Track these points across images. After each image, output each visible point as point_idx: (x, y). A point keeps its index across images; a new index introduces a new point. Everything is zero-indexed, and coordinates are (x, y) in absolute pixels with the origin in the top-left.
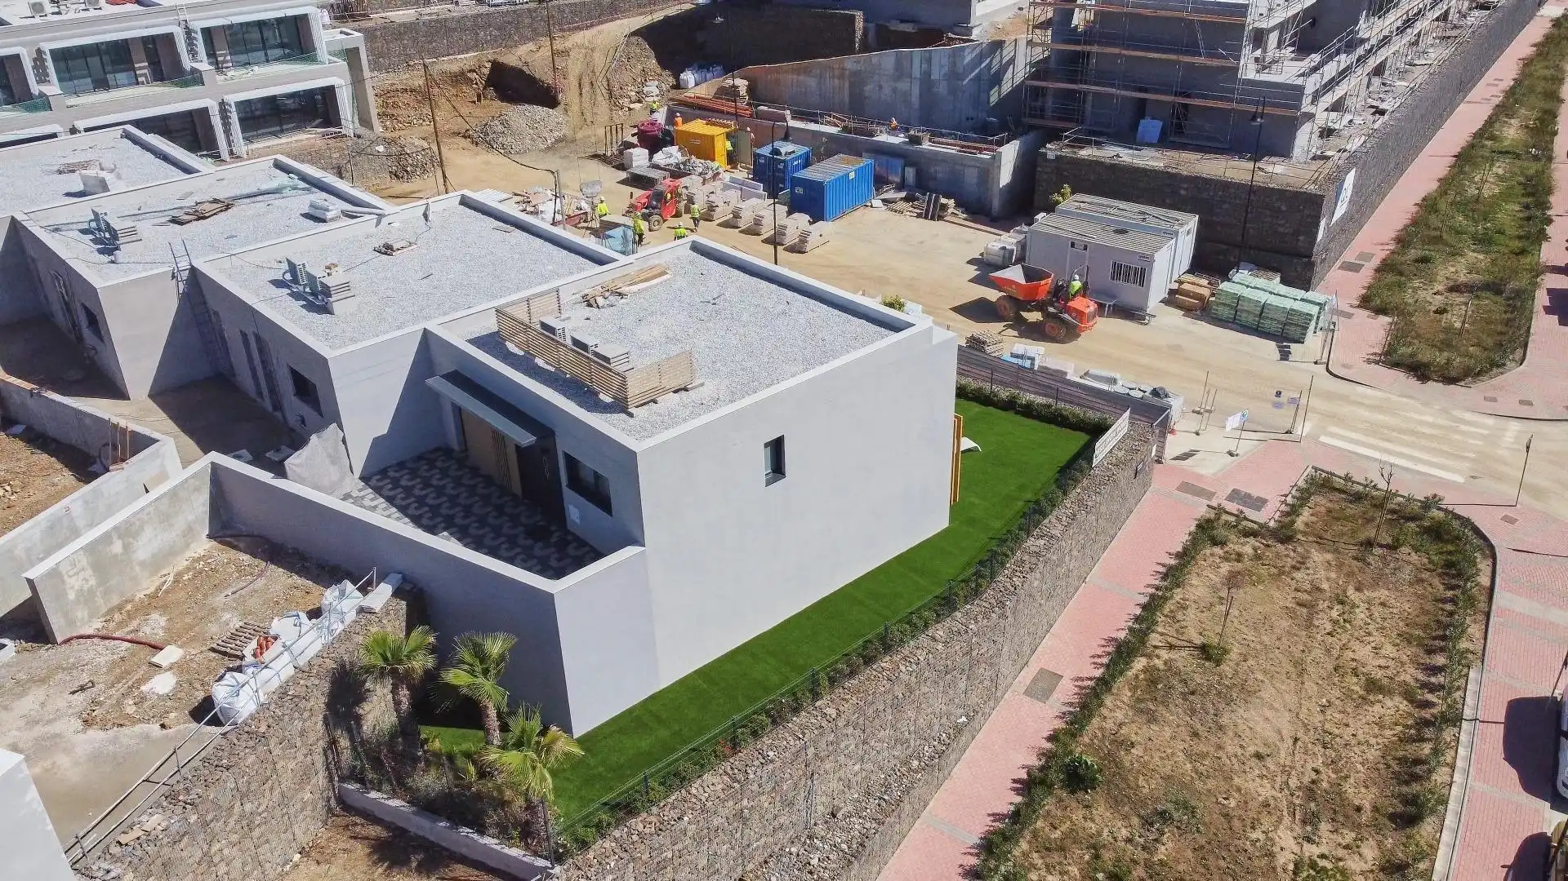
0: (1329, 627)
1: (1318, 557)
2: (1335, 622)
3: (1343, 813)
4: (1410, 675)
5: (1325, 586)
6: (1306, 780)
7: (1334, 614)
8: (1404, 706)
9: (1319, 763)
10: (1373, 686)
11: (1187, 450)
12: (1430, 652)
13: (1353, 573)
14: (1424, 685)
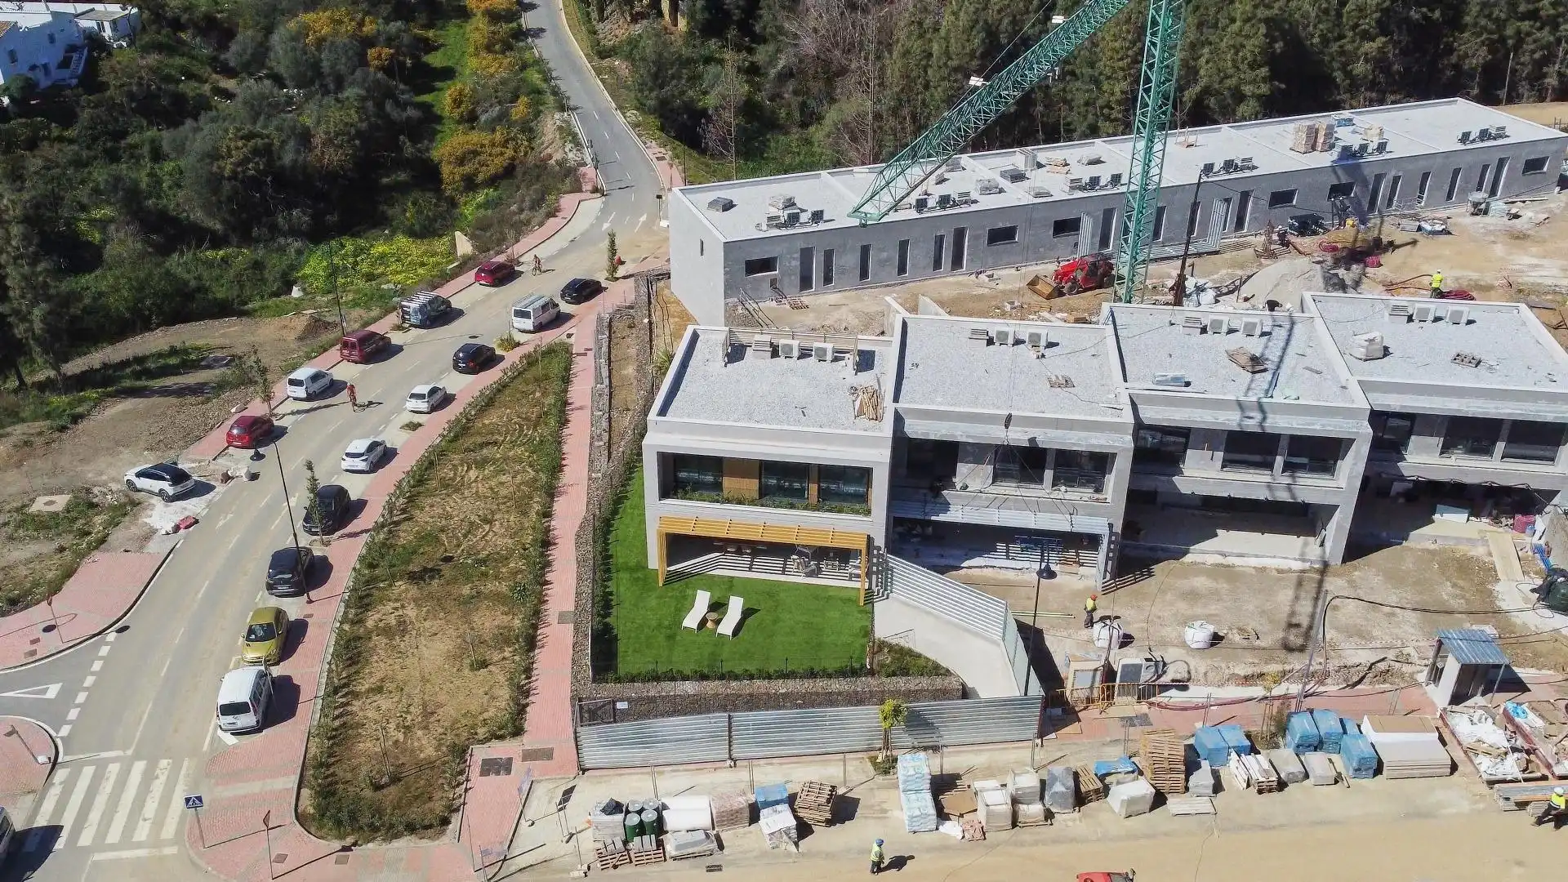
0: (412, 709)
1: (430, 752)
2: (408, 712)
3: (387, 632)
4: (356, 706)
5: (420, 733)
6: (407, 636)
7: (409, 718)
8: (358, 689)
9: (402, 644)
10: (379, 690)
11: (569, 804)
12: (344, 725)
13: (402, 753)
14: (347, 704)
